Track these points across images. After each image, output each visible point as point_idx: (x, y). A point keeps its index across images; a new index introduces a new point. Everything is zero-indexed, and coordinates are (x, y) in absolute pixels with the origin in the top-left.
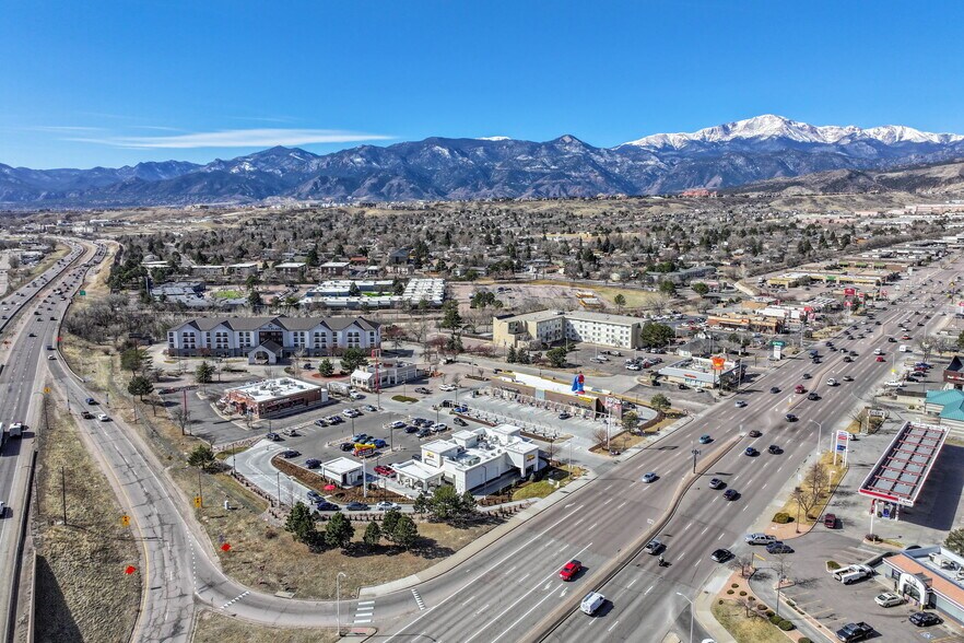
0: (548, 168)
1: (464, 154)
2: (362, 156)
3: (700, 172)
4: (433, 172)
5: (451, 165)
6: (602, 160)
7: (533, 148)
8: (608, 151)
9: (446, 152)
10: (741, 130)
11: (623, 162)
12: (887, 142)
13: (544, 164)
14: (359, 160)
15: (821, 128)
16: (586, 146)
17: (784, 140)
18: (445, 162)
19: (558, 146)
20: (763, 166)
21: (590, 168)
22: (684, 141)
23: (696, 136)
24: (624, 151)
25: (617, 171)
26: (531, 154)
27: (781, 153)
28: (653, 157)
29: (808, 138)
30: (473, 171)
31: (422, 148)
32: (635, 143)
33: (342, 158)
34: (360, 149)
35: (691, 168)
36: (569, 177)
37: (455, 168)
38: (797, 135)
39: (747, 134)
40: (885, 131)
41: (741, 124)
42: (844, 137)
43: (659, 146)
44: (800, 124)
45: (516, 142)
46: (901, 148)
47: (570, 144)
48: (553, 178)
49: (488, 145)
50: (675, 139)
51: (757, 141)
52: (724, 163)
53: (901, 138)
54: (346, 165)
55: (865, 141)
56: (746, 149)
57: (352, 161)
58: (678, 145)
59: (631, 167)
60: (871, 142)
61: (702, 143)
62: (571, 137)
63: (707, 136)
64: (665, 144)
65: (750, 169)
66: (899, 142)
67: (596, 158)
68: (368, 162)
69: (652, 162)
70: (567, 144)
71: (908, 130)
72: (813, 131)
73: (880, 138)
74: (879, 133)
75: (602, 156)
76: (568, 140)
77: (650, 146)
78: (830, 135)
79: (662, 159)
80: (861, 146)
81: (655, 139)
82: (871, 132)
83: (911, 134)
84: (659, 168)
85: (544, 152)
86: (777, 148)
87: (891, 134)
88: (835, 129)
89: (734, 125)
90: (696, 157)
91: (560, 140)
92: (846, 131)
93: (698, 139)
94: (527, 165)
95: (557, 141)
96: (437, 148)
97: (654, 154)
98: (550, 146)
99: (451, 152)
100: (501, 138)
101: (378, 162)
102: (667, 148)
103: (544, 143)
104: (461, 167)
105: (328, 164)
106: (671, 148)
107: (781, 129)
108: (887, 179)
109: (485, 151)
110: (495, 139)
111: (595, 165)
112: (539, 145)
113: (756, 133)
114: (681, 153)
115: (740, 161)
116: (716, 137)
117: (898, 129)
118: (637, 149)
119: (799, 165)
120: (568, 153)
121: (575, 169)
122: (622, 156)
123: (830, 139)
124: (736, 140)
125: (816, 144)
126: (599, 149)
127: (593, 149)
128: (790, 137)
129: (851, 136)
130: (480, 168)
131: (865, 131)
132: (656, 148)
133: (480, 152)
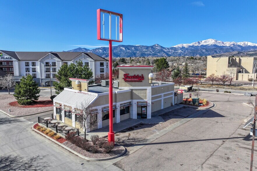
0: (152, 52)
1: (129, 49)
2: (101, 50)
3: (193, 54)
4: (121, 54)
5: (125, 52)
6: (166, 51)
7: (147, 47)
8: (168, 48)
9: (124, 49)
10: (203, 43)
11: (172, 51)
12: (243, 46)
13: (150, 51)
14: (101, 51)
15: (225, 42)
16: (162, 47)
17: (215, 45)
18: (124, 51)
19: (154, 47)
20: (210, 52)
21: (163, 53)
22: (188, 46)
23: (191, 45)
24: (172, 48)
25: (170, 53)
26: (147, 49)
27: (215, 48)
28: (180, 50)
29: (222, 45)
30: (131, 54)
31: (117, 48)
32: (175, 46)
33: (96, 50)
34: (101, 48)
35: (190, 53)
36: (157, 55)
37: (126, 53)
38: (219, 44)
39: (205, 44)
40: (242, 43)
41: (203, 41)
42: (231, 45)
43: (181, 47)
44: (219, 41)
45: (143, 46)
46: (247, 47)
47: (157, 46)
48: (153, 55)
49: (135, 47)
50: (185, 45)
51: (208, 46)
52: (200, 51)
53: (247, 45)
54: (97, 52)
55: (237, 45)
56: (205, 48)
57: (99, 51)
58: (186, 47)
59: (174, 53)
60: (239, 46)
61: (193, 46)
62: (158, 44)
63: (194, 44)
64: (183, 47)
65: (207, 53)
66: (247, 46)
67: (164, 50)
68: (103, 51)
69: (180, 51)
70: (156, 46)
71: (249, 43)
72: (223, 43)
73: (241, 45)
74: (241, 44)
75: (166, 50)
76: (157, 45)
77: (179, 47)
78: (228, 44)
79: (182, 51)
80: (236, 47)
81: (180, 45)
82: (239, 43)
83: (250, 44)
84: (182, 53)
85: (150, 48)
86: (213, 47)
87: (244, 44)
88: (229, 42)
89: (201, 42)
90: (191, 50)
91: (154, 45)
92: (232, 43)
93: (192, 45)
94: (146, 52)
95: (154, 46)
96: (122, 48)
97: (180, 49)
98: (152, 47)
99: (125, 49)
100: (138, 45)
101: (106, 51)
102: (183, 48)
103: (150, 46)
104: (128, 52)
105: (92, 52)
106: (184, 48)
107: (214, 43)
108: (249, 54)
109: (134, 48)
110: (137, 45)
111: (164, 52)
112: (149, 47)
113: (207, 44)
114: (187, 49)
115: (204, 51)
116: (197, 45)
117: (246, 43)
118: (175, 48)
119: (220, 52)
120: (157, 49)
121: (159, 53)
122: (171, 50)
123: (228, 45)
124: (202, 45)
125: (224, 46)
126: (165, 48)
127: (164, 48)
128: (217, 45)
129: (234, 44)
130: (133, 53)
131: (237, 43)
132: (180, 48)
133: (133, 49)
